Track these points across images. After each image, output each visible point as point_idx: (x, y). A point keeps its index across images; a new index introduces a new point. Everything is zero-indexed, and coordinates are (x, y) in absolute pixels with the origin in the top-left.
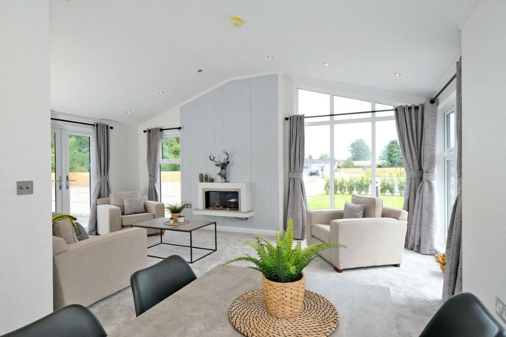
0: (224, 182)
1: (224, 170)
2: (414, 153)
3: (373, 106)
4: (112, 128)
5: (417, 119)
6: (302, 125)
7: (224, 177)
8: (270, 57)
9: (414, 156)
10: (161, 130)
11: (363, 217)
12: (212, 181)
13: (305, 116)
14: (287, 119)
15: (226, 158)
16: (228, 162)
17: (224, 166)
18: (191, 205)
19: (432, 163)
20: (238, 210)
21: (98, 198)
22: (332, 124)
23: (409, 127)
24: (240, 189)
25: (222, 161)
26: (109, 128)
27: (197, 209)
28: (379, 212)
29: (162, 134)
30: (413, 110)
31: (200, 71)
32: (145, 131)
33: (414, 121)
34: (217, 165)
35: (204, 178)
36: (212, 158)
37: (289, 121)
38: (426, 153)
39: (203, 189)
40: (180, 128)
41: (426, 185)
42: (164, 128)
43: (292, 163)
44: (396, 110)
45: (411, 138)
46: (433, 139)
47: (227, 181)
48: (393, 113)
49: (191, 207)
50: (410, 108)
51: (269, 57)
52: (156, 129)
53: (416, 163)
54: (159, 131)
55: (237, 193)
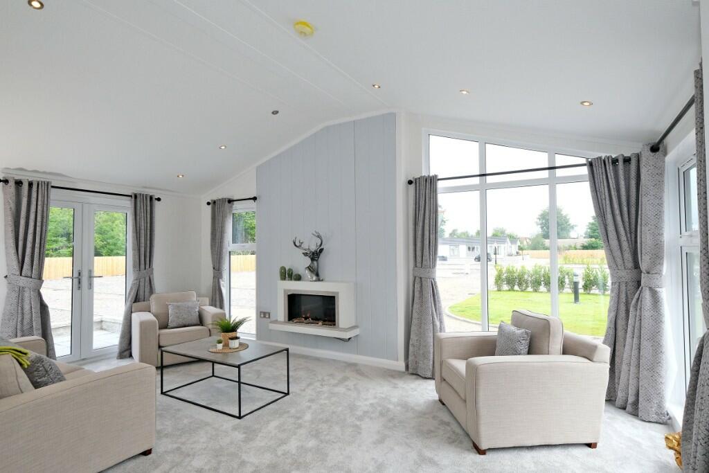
0: (315, 281)
1: (315, 262)
2: (623, 238)
3: (551, 159)
4: (159, 199)
5: (627, 179)
6: (434, 191)
7: (316, 273)
8: (376, 86)
9: (625, 245)
10: (230, 201)
11: (529, 353)
12: (299, 278)
13: (439, 177)
14: (410, 182)
15: (320, 243)
16: (321, 250)
17: (315, 256)
18: (269, 314)
19: (657, 257)
20: (335, 325)
21: (135, 302)
22: (483, 190)
23: (614, 193)
24: (338, 293)
25: (313, 248)
26: (154, 199)
27: (276, 322)
28: (557, 345)
29: (231, 207)
30: (620, 164)
31: (275, 113)
32: (208, 204)
33: (622, 183)
34: (305, 254)
35: (287, 274)
36: (297, 244)
37: (413, 185)
38: (645, 238)
39: (285, 291)
40: (255, 199)
41: (647, 295)
42: (235, 199)
43: (419, 253)
44: (591, 165)
45: (617, 212)
46: (659, 215)
47: (321, 279)
48: (585, 171)
49: (269, 317)
50: (615, 161)
51: (374, 86)
52: (223, 200)
53: (628, 256)
54: (227, 203)
55: (333, 298)
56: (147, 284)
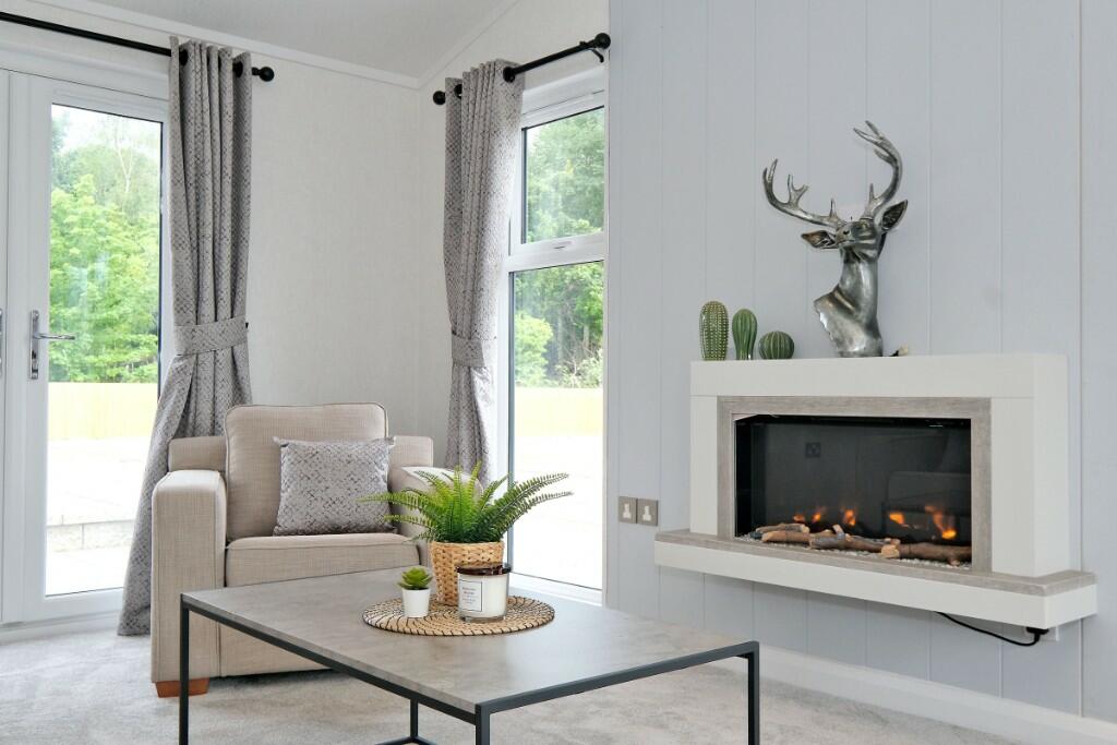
1: (864, 271)
10: (511, 73)
12: (782, 348)
15: (881, 189)
16: (894, 215)
18: (655, 507)
20: (968, 559)
24: (984, 404)
25: (852, 210)
26: (247, 70)
27: (683, 537)
32: (439, 98)
34: (820, 240)
35: (733, 334)
36: (782, 195)
39: (723, 404)
40: (602, 41)
47: (890, 348)
49: (655, 522)
52: (486, 71)
54: (500, 78)
55: (960, 428)
56: (225, 373)
